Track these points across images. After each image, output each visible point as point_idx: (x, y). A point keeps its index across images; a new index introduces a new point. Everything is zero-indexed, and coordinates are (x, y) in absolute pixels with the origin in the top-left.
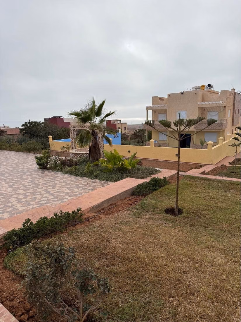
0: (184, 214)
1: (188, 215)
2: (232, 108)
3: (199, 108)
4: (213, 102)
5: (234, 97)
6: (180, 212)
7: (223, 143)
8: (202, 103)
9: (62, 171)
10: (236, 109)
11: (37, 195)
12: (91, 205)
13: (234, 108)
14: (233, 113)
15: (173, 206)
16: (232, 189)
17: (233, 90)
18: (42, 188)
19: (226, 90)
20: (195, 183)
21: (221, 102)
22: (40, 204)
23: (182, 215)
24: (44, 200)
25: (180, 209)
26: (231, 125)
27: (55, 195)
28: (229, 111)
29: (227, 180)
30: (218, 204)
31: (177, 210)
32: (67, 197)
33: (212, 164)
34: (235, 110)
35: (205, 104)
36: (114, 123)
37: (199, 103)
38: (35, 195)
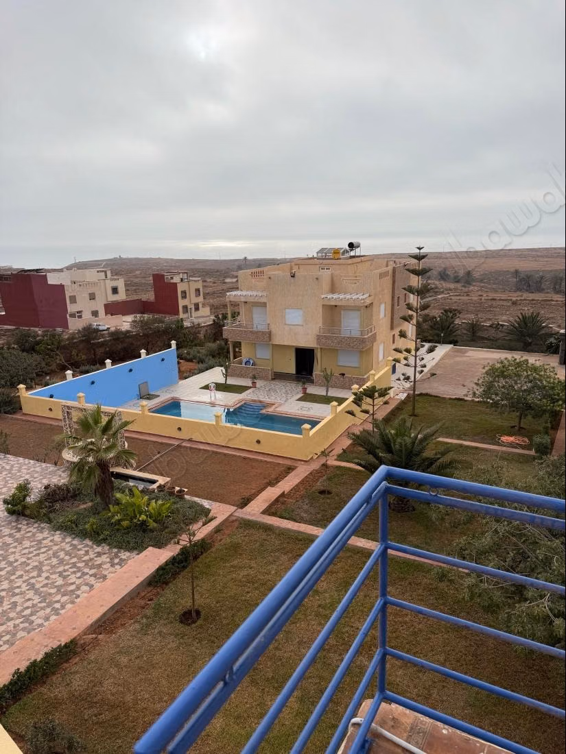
2: (388, 297)
3: (323, 305)
4: (348, 297)
5: (394, 277)
7: (339, 409)
8: (332, 295)
9: (50, 521)
10: (399, 297)
11: (17, 594)
12: (90, 622)
13: (393, 298)
16: (287, 553)
18: (22, 575)
22: (24, 616)
24: (28, 608)
26: (389, 331)
27: (42, 592)
32: (58, 597)
34: (396, 298)
35: (333, 300)
36: (172, 281)
37: (324, 295)
38: (15, 595)
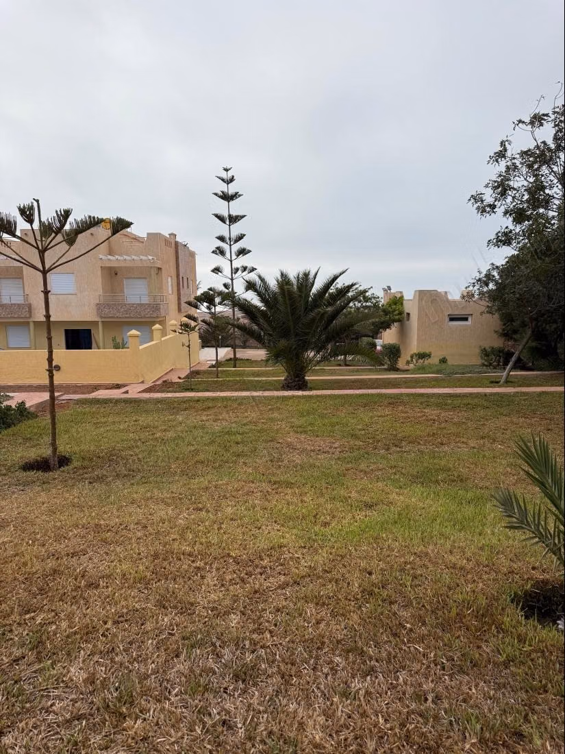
0: (75, 464)
1: (86, 463)
2: (173, 272)
3: (102, 267)
4: (133, 257)
5: (177, 252)
6: (64, 461)
7: (163, 339)
8: (109, 257)
10: (183, 278)
13: (178, 276)
14: (178, 284)
15: (44, 455)
16: (186, 409)
17: (172, 237)
19: (157, 234)
20: (102, 410)
21: (150, 258)
23: (71, 467)
25: (65, 457)
26: (177, 312)
28: (169, 279)
29: (175, 398)
30: (158, 435)
31: (56, 459)
33: (143, 382)
34: (181, 280)
35: (115, 260)
37: (101, 256)
